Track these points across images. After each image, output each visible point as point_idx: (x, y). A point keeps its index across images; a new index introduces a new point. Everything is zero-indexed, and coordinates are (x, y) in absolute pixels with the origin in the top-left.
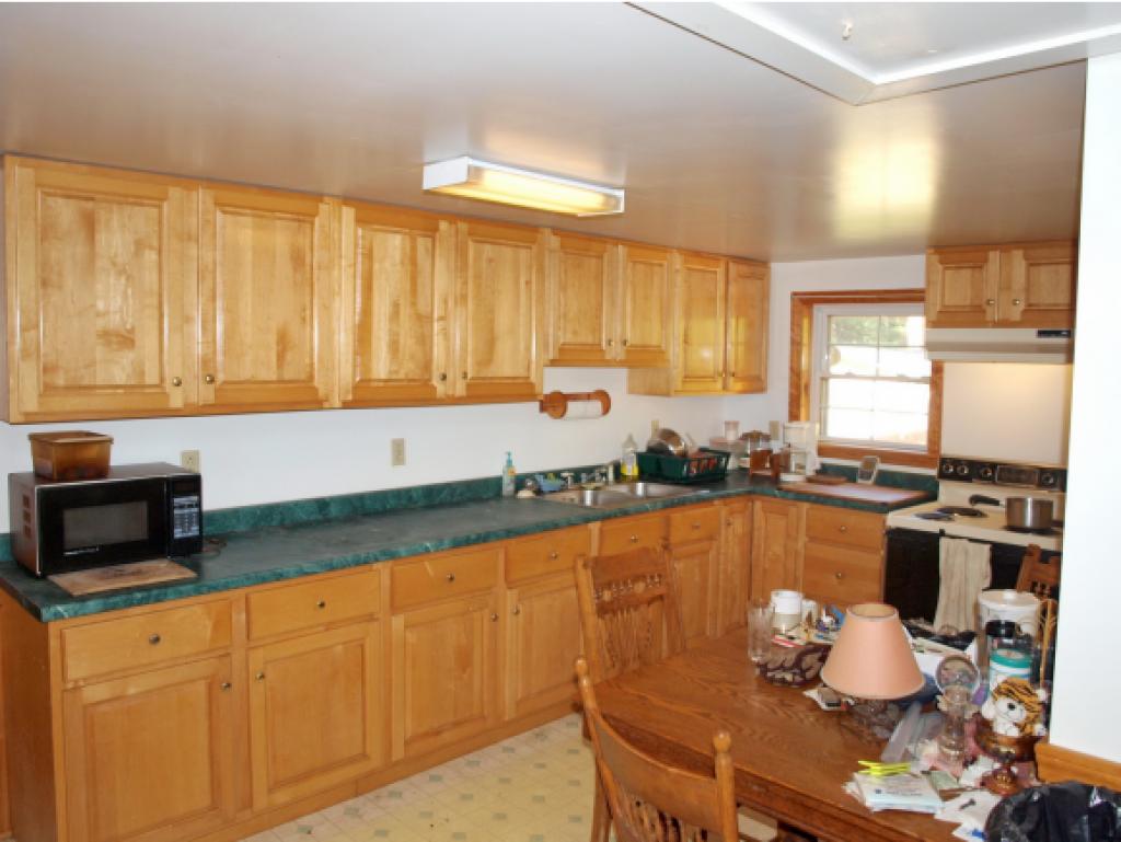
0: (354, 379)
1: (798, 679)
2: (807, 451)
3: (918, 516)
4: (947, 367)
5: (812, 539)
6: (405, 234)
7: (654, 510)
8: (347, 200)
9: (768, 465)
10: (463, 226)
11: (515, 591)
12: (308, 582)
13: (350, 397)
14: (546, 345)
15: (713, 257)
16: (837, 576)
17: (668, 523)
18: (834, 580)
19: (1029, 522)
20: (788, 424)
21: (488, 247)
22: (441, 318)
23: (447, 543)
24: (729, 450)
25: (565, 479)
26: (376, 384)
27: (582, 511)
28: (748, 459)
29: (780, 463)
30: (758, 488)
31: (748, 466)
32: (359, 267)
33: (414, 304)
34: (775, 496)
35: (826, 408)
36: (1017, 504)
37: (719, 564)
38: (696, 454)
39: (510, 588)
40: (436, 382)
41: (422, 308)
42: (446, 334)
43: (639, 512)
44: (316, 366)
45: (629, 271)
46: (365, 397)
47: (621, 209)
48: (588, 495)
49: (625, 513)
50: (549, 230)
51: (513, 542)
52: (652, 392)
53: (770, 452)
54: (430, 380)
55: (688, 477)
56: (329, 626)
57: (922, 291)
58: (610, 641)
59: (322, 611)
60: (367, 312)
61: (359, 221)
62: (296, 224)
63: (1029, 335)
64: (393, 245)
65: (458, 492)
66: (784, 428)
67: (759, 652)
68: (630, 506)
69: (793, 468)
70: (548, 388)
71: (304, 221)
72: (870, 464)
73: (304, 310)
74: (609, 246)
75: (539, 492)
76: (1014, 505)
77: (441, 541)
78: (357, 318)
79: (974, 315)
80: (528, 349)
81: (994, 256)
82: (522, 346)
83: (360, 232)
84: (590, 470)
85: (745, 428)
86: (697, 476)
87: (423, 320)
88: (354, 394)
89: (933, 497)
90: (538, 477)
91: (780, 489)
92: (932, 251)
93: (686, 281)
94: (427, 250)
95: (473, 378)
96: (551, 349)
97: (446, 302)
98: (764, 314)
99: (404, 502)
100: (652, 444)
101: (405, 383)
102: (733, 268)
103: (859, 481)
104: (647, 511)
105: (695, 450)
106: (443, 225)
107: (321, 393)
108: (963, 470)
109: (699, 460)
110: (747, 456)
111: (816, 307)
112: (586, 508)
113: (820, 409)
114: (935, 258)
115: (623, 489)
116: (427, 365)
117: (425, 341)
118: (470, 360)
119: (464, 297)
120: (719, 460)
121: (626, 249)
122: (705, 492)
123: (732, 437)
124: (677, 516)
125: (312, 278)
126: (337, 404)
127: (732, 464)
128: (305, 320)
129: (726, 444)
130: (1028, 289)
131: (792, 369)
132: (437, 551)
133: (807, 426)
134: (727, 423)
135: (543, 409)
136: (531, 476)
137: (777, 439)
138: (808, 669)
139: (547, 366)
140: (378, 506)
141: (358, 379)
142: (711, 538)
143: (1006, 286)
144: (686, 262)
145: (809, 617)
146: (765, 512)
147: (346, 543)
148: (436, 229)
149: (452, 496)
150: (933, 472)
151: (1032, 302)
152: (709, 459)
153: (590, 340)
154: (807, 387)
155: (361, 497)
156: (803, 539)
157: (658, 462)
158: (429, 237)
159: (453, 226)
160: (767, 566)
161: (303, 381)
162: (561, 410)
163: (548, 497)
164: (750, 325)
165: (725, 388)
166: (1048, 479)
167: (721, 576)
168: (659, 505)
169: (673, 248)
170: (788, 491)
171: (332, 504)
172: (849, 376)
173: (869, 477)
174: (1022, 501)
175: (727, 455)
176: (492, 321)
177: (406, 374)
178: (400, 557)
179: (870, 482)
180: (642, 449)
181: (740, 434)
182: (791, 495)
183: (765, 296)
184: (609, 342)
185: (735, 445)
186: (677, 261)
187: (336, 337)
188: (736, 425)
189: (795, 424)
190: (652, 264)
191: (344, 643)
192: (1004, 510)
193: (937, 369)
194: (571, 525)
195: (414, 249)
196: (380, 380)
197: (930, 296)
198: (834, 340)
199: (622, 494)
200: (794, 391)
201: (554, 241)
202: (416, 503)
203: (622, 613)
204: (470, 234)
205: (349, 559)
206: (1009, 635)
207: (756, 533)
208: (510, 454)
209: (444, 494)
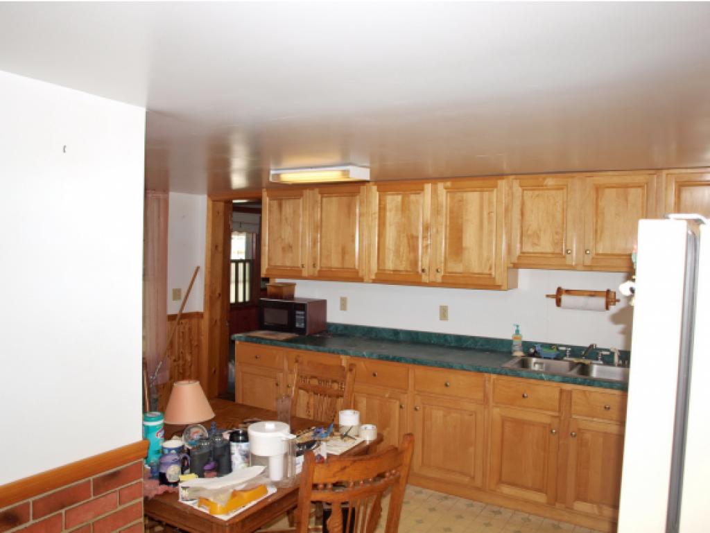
6: (403, 194)
7: (549, 380)
10: (441, 185)
13: (375, 278)
22: (425, 238)
26: (388, 272)
40: (420, 273)
41: (413, 232)
43: (532, 378)
54: (417, 271)
62: (350, 198)
71: (354, 196)
73: (353, 236)
87: (414, 239)
90: (538, 346)
99: (442, 341)
101: (404, 272)
106: (427, 186)
128: (353, 241)
132: (369, 358)
140: (426, 340)
141: (380, 269)
148: (422, 189)
149: (476, 345)
155: (417, 333)
158: (418, 194)
159: (434, 185)
161: (350, 269)
168: (558, 377)
177: (404, 267)
196: (390, 270)
202: (450, 343)
208: (517, 326)
209: (470, 342)
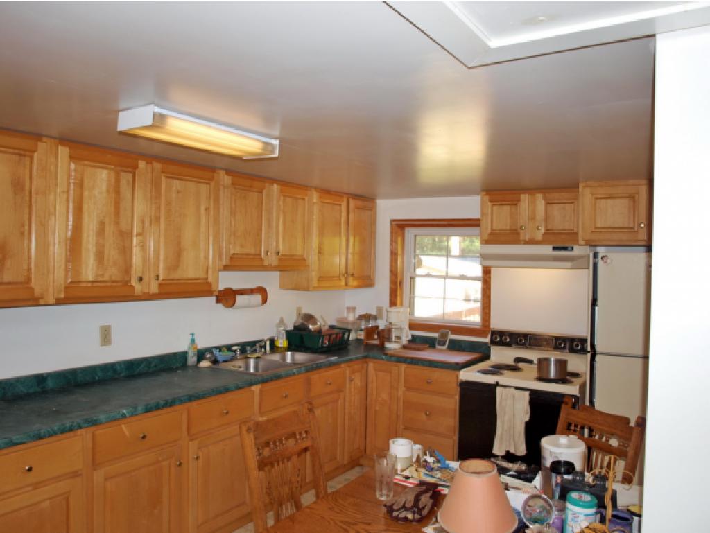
0: (66, 281)
1: (417, 516)
2: (403, 327)
3: (479, 371)
4: (493, 271)
5: (408, 388)
6: (111, 169)
7: (299, 373)
8: (63, 140)
9: (376, 337)
10: (157, 166)
11: (196, 442)
12: (16, 452)
13: (62, 296)
14: (220, 256)
15: (338, 194)
16: (426, 414)
17: (309, 382)
18: (424, 417)
19: (552, 375)
20: (389, 309)
21: (176, 182)
22: (138, 234)
23: (140, 409)
24: (350, 327)
25: (235, 351)
26: (84, 285)
27: (247, 377)
28: (362, 333)
29: (385, 335)
30: (371, 354)
31: (362, 337)
32: (72, 192)
33: (117, 223)
34: (383, 359)
35: (414, 298)
36: (545, 363)
37: (344, 409)
38: (328, 330)
39: (192, 440)
40: (134, 282)
41: (124, 226)
42: (143, 246)
43: (288, 376)
44: (33, 270)
45: (281, 203)
46: (75, 295)
47: (277, 154)
48: (252, 362)
49: (278, 377)
50: (224, 172)
51: (193, 405)
52: (297, 288)
53: (377, 327)
54: (130, 281)
55: (322, 347)
56: (36, 486)
57: (478, 220)
58: (269, 488)
59: (30, 474)
60: (78, 228)
61: (72, 158)
62: (17, 158)
63: (547, 250)
64: (101, 178)
65: (153, 365)
66: (387, 311)
67: (385, 492)
68: (282, 371)
69: (393, 339)
70: (222, 286)
71: (24, 156)
72: (444, 335)
73: (23, 226)
74: (267, 185)
75: (215, 362)
76: (543, 363)
77: (135, 408)
78: (69, 233)
79: (512, 236)
80: (207, 258)
81: (524, 197)
82: (202, 255)
83: (73, 166)
84: (253, 344)
85: (359, 312)
86: (328, 347)
87: (125, 236)
88: (65, 292)
89: (486, 357)
90: (214, 351)
91: (386, 355)
92: (484, 193)
93: (320, 211)
94: (128, 181)
95: (163, 280)
96: (224, 257)
97: (143, 222)
98: (373, 235)
99: (110, 373)
100: (297, 325)
101: (109, 284)
102: (352, 203)
103: (438, 347)
104: (294, 374)
105: (327, 327)
106: (142, 164)
107: (37, 292)
108: (506, 339)
109: (330, 335)
110: (361, 330)
111: (407, 230)
112: (251, 374)
113: (410, 298)
114: (487, 198)
115: (276, 357)
116: (127, 270)
117: (126, 251)
118: (161, 265)
119: (158, 219)
120: (344, 334)
121: (279, 187)
122: (334, 358)
123: (351, 318)
124: (315, 376)
125: (30, 201)
126: (52, 301)
127: (352, 336)
128: (24, 234)
129: (347, 323)
130: (546, 219)
131: (391, 271)
132: (132, 415)
133: (401, 310)
134: (348, 309)
135: (218, 301)
136: (209, 350)
137: (382, 318)
138: (423, 508)
139: (221, 270)
140: (88, 378)
141: (69, 281)
142: (339, 391)
143: (532, 218)
144: (320, 197)
145: (418, 459)
146: (375, 370)
147: (57, 412)
148: (136, 167)
149: (149, 368)
150: (487, 340)
151: (549, 227)
152: (337, 334)
153: (253, 251)
154: (401, 283)
155: (74, 372)
156: (402, 389)
157: (302, 337)
158: (131, 172)
159: (150, 166)
160: (377, 408)
161: (21, 283)
162: (231, 302)
163: (222, 366)
164: (363, 241)
165: (346, 284)
166: (560, 344)
167: (347, 417)
168: (303, 369)
169: (311, 187)
170: (392, 356)
171: (49, 379)
172: (428, 275)
173: (444, 345)
174: (547, 360)
175: (349, 331)
176: (179, 237)
177: (111, 276)
178: (101, 423)
179: (445, 347)
180: (290, 327)
181: (357, 316)
182: (393, 359)
183: (373, 222)
184: (267, 253)
185: (354, 323)
186: (315, 197)
187: (51, 248)
188: (354, 309)
189: (393, 309)
190: (297, 198)
191: (50, 499)
192: (536, 366)
193: (487, 271)
194: (239, 388)
195: (118, 181)
196: (89, 282)
197: (483, 223)
198: (418, 252)
199: (277, 361)
200: (393, 287)
201: (227, 180)
202: (120, 374)
203: (278, 465)
204: (163, 172)
205: (56, 428)
206: (568, 473)
207: (370, 386)
208: (193, 335)
209: (142, 366)
